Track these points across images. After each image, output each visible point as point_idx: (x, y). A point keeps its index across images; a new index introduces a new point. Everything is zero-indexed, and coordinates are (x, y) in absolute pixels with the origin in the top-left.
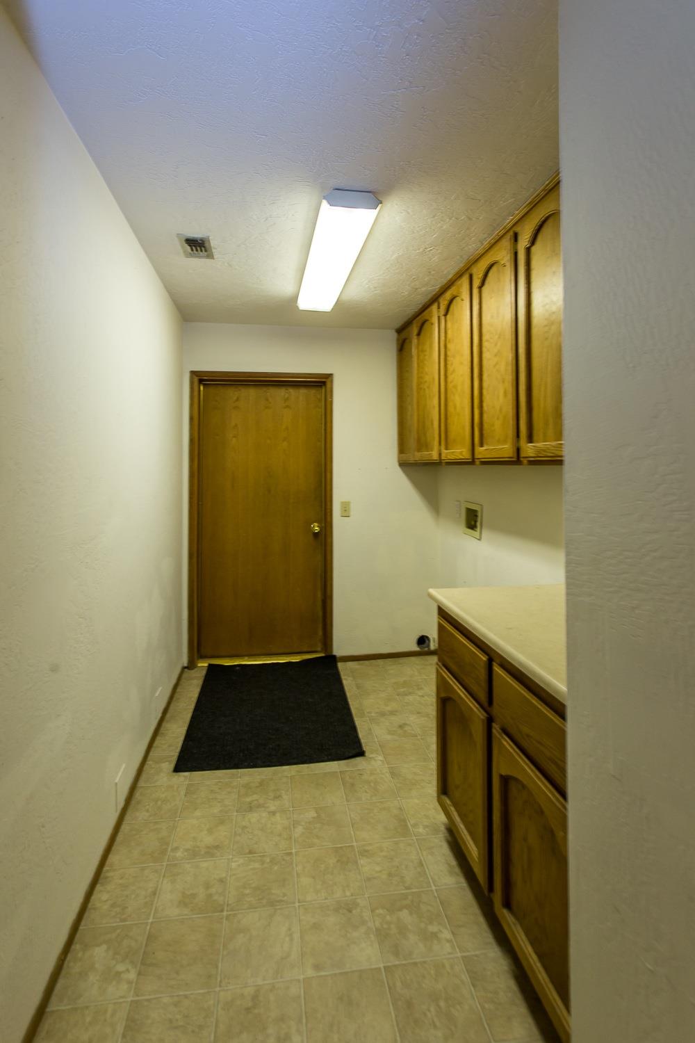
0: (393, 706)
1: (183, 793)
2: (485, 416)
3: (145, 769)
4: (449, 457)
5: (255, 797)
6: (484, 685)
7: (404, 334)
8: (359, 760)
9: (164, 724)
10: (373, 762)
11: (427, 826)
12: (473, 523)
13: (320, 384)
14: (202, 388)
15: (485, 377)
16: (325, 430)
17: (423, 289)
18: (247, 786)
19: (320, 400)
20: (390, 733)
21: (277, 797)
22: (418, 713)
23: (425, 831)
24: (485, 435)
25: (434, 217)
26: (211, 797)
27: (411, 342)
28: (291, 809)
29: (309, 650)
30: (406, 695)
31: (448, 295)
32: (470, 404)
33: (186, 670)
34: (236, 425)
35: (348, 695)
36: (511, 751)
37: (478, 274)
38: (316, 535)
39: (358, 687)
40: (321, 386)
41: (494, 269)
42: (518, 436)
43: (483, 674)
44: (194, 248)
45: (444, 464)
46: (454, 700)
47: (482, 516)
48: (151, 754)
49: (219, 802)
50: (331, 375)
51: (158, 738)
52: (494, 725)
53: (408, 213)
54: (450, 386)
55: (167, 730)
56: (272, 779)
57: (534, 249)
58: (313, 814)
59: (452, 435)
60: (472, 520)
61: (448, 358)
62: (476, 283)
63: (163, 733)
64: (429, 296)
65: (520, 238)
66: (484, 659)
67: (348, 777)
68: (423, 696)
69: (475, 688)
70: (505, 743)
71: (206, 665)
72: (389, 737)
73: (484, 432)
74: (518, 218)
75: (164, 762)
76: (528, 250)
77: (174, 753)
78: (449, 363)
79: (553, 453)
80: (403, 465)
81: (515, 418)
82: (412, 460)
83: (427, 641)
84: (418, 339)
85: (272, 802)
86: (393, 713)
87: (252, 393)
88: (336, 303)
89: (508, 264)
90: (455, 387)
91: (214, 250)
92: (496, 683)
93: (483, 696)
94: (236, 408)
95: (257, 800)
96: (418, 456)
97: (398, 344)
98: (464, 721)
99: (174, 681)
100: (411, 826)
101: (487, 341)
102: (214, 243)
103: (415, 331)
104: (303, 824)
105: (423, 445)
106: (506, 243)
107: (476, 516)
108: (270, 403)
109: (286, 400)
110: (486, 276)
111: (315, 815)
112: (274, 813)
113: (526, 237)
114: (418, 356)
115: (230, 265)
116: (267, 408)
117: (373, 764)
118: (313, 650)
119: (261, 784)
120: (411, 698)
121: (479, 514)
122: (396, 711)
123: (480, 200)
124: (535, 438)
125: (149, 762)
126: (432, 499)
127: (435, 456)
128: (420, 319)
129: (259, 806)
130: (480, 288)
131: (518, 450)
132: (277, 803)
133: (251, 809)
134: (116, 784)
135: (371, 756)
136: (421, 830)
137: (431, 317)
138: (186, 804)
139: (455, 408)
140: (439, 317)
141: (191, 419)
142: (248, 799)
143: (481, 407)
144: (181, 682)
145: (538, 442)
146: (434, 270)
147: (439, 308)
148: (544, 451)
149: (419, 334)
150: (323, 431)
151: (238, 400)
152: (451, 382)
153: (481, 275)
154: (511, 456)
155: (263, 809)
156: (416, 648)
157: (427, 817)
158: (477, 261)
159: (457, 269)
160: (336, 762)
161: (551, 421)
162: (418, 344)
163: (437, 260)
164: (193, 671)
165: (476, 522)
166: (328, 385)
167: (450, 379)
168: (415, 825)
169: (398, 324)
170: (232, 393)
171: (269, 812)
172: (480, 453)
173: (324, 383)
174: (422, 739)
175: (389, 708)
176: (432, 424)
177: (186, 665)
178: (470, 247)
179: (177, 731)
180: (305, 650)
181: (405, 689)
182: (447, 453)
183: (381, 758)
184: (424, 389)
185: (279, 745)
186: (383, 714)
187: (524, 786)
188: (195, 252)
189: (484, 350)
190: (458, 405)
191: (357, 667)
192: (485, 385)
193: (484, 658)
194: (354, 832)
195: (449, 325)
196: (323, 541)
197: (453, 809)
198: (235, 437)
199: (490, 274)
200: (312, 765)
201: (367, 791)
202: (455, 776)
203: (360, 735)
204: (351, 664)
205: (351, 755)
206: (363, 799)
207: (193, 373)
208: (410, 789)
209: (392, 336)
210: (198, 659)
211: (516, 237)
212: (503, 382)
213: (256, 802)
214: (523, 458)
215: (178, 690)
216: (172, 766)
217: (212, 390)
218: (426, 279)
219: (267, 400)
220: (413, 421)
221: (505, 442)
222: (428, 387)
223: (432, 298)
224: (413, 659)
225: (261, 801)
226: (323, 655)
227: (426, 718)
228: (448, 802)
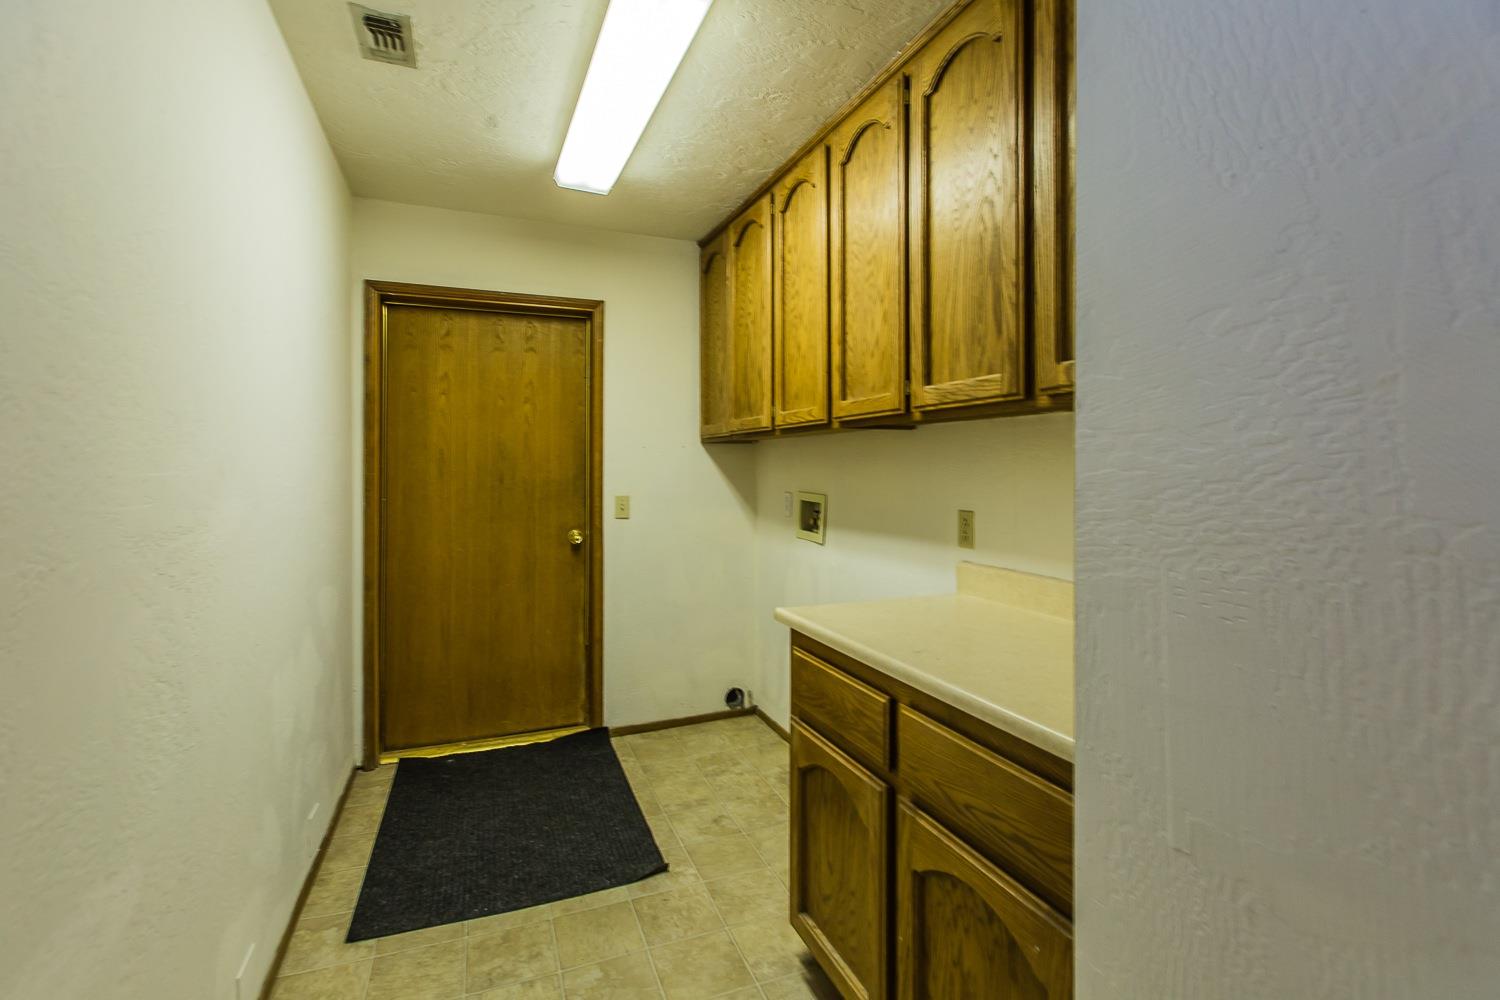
0: (701, 792)
1: (366, 976)
2: (850, 354)
3: (291, 945)
4: (789, 421)
5: (497, 962)
6: (882, 739)
7: (711, 249)
8: (660, 878)
9: (324, 865)
10: (681, 879)
11: (774, 964)
12: (812, 522)
13: (584, 315)
14: (385, 311)
15: (850, 297)
16: (592, 387)
17: (751, 171)
18: (481, 947)
19: (583, 343)
20: (701, 832)
21: (535, 956)
22: (738, 798)
23: (771, 971)
24: (849, 383)
25: (790, 33)
26: (418, 975)
27: (724, 258)
28: (560, 972)
29: (566, 723)
30: (717, 775)
31: (789, 181)
32: (826, 339)
33: (360, 772)
34: (446, 375)
35: (632, 783)
36: (935, 832)
37: (840, 143)
38: (576, 548)
39: (645, 770)
40: (584, 321)
41: (869, 134)
42: (908, 377)
43: (880, 722)
44: (380, 37)
45: (778, 433)
46: (823, 770)
47: (826, 511)
48: (302, 917)
49: (434, 981)
50: (601, 302)
51: (315, 889)
52: (901, 797)
53: (754, 20)
54: (790, 317)
55: (331, 873)
56: (523, 928)
57: (935, 99)
58: (597, 974)
59: (792, 389)
60: (811, 518)
61: (787, 276)
62: (838, 157)
63: (322, 880)
64: (758, 185)
65: (914, 82)
66: (883, 701)
67: (645, 908)
68: (741, 774)
69: (865, 746)
70: (922, 822)
71: (396, 760)
72: (701, 838)
73: (848, 378)
74: (911, 52)
75: (327, 929)
76: (928, 99)
77: (346, 912)
78: (787, 282)
79: (967, 395)
80: (710, 441)
81: (903, 352)
82: (724, 431)
83: (740, 697)
84: (737, 252)
85: (526, 965)
86: (702, 802)
87: (472, 324)
88: (616, 183)
89: (893, 124)
90: (800, 317)
91: (417, 50)
92: (903, 735)
93: (879, 757)
94: (447, 347)
95: (500, 967)
96: (734, 425)
97: (702, 262)
98: (842, 799)
99: (339, 791)
100: (752, 966)
101: (855, 243)
102: (419, 33)
103: (732, 237)
104: (583, 992)
105: (743, 406)
106: (891, 92)
107: (818, 512)
108: (502, 342)
109: (529, 339)
110: (854, 145)
111: (600, 975)
112: (531, 984)
113: (926, 79)
114: (737, 276)
115: (444, 87)
116: (497, 349)
117: (681, 883)
118: (573, 721)
119: (506, 938)
120: (724, 778)
121: (822, 510)
122: (705, 800)
123: (863, 11)
124: (935, 376)
125: (300, 933)
126: (748, 492)
127: (765, 422)
128: (741, 221)
129: (505, 976)
130: (844, 165)
131: (908, 398)
132: (536, 965)
133: (490, 982)
134: (238, 981)
135: (677, 870)
136: (766, 970)
137: (760, 215)
138: (374, 993)
139: (799, 348)
140: (773, 216)
141: (367, 360)
142: (486, 968)
143: (843, 341)
144: (352, 792)
145: (940, 382)
146: (772, 139)
147: (773, 201)
148: (953, 394)
149: (738, 245)
150: (588, 390)
151: (448, 334)
152: (792, 311)
153: (846, 145)
154: (897, 406)
155: (512, 980)
156: (724, 708)
157: (772, 949)
158: (836, 126)
159: (804, 141)
160: (624, 887)
161: (963, 349)
162: (737, 259)
163: (779, 120)
164: (372, 772)
165: (816, 521)
166: (597, 319)
167: (790, 304)
168: (756, 965)
169: (703, 232)
170: (439, 324)
171: (523, 984)
172: (842, 409)
173: (589, 316)
174: (748, 835)
175: (695, 796)
176: (760, 375)
177: (359, 764)
178: (831, 101)
179: (349, 874)
180: (559, 723)
181: (715, 766)
182: (784, 417)
183: (693, 871)
184: (747, 325)
185: (529, 874)
186: (687, 806)
187: (955, 882)
188: (382, 48)
189: (849, 256)
190: (804, 347)
191: (641, 741)
192: (850, 308)
193: (883, 699)
194: (665, 992)
195: (789, 225)
196: (588, 557)
197: (818, 931)
198: (443, 393)
199: (861, 143)
200: (588, 897)
201: (678, 923)
202: (824, 882)
203: (658, 841)
204: (629, 738)
205: (647, 872)
206: (674, 937)
207: (370, 284)
208: (741, 912)
209: (693, 254)
210: (380, 753)
211: (907, 83)
212: (882, 301)
213: (499, 970)
214: (917, 407)
215: (348, 805)
216: (344, 933)
217: (403, 316)
218: (757, 154)
219: (498, 337)
220: (729, 377)
221: (885, 388)
222: (753, 322)
223: (760, 189)
224: (720, 723)
225: (508, 967)
226: (588, 729)
227: (750, 805)
228: (811, 922)
